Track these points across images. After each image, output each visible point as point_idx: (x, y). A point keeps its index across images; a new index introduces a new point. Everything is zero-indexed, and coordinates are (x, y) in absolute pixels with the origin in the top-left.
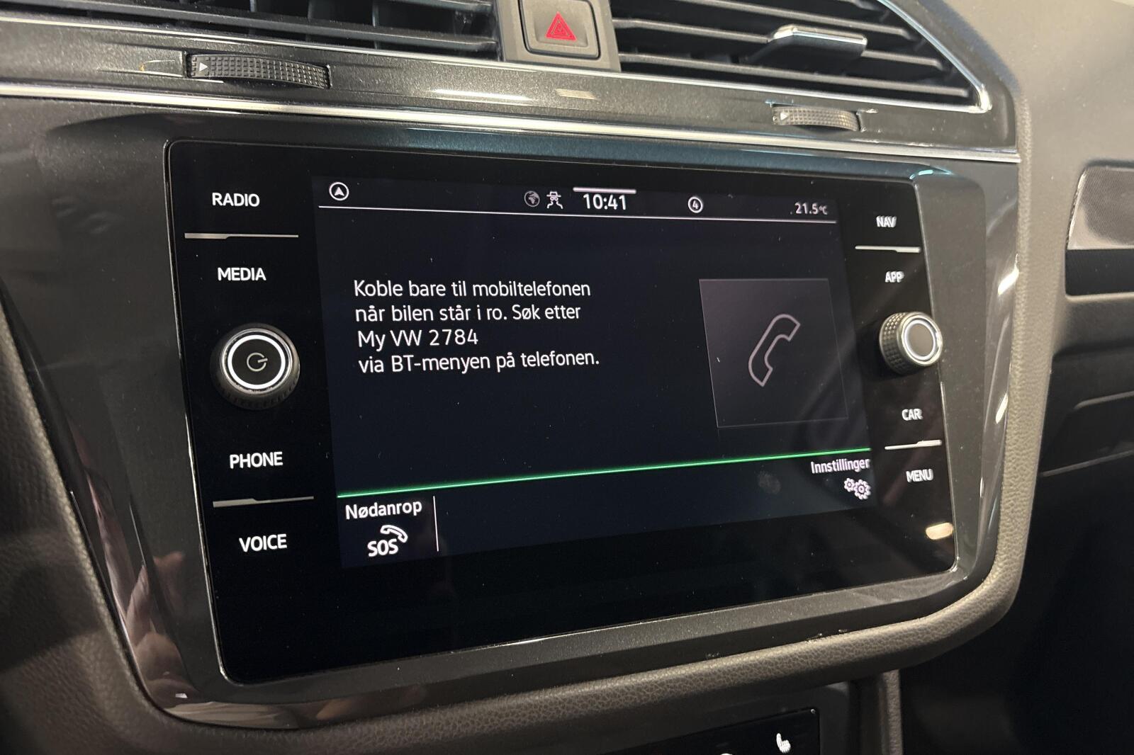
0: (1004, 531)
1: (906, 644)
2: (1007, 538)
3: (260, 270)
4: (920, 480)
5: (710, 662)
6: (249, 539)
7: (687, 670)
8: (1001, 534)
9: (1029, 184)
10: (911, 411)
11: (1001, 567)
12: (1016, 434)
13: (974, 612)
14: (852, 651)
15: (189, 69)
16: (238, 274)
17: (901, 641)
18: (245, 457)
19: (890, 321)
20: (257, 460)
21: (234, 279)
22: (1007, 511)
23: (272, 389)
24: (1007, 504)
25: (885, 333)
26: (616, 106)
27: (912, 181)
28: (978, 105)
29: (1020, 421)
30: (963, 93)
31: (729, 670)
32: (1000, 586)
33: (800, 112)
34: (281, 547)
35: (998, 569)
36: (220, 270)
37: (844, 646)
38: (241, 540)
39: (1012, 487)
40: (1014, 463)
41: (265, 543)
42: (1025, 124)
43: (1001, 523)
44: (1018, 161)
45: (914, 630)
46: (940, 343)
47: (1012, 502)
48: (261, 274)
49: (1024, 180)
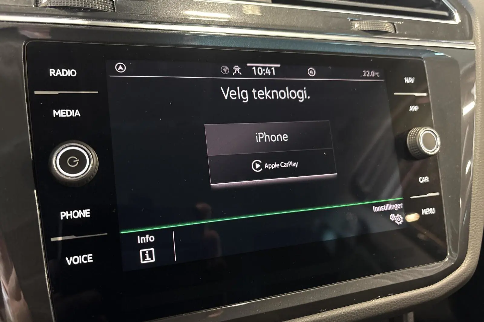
0: (471, 239)
1: (423, 300)
2: (473, 242)
3: (77, 111)
4: (429, 213)
5: (321, 314)
6: (71, 258)
7: (310, 318)
8: (470, 240)
9: (480, 60)
10: (423, 178)
11: (470, 257)
12: (477, 189)
13: (456, 281)
14: (396, 305)
15: (37, 2)
16: (65, 113)
17: (420, 298)
18: (69, 213)
19: (413, 131)
20: (76, 214)
21: (62, 116)
22: (473, 228)
23: (82, 176)
24: (473, 225)
25: (410, 138)
26: (270, 20)
27: (423, 59)
28: (454, 20)
29: (479, 182)
30: (446, 14)
31: (332, 318)
32: (469, 267)
33: (365, 23)
34: (89, 261)
35: (468, 258)
36: (54, 111)
37: (392, 302)
38: (67, 258)
39: (475, 216)
40: (476, 203)
41: (80, 259)
42: (478, 29)
43: (470, 234)
44: (475, 48)
45: (427, 292)
46: (439, 143)
47: (475, 223)
48: (78, 113)
49: (478, 58)
